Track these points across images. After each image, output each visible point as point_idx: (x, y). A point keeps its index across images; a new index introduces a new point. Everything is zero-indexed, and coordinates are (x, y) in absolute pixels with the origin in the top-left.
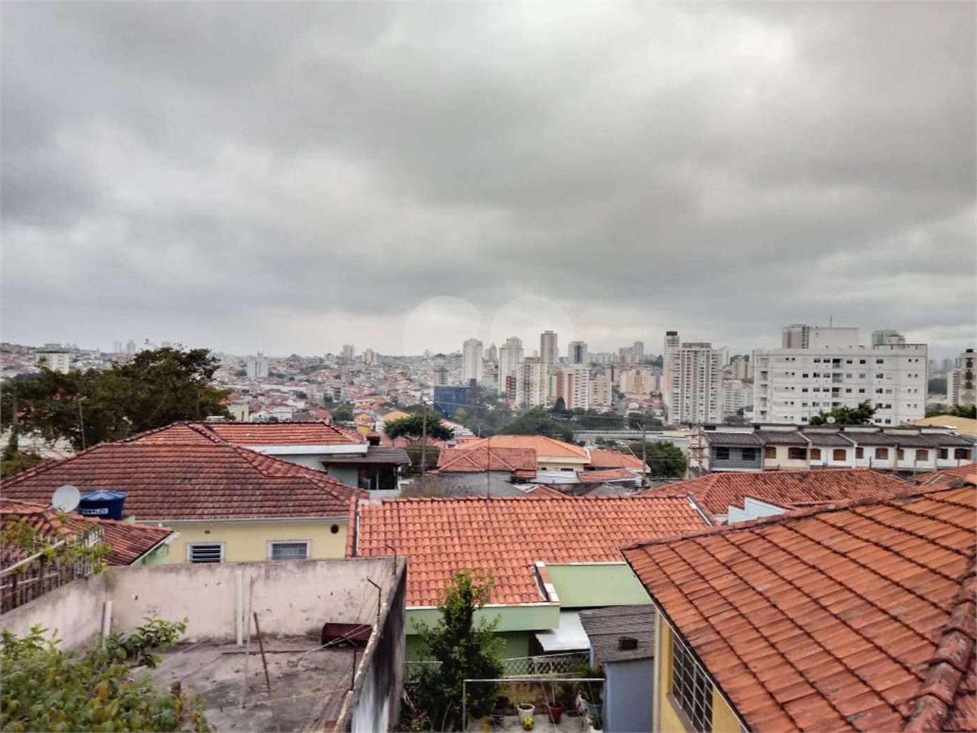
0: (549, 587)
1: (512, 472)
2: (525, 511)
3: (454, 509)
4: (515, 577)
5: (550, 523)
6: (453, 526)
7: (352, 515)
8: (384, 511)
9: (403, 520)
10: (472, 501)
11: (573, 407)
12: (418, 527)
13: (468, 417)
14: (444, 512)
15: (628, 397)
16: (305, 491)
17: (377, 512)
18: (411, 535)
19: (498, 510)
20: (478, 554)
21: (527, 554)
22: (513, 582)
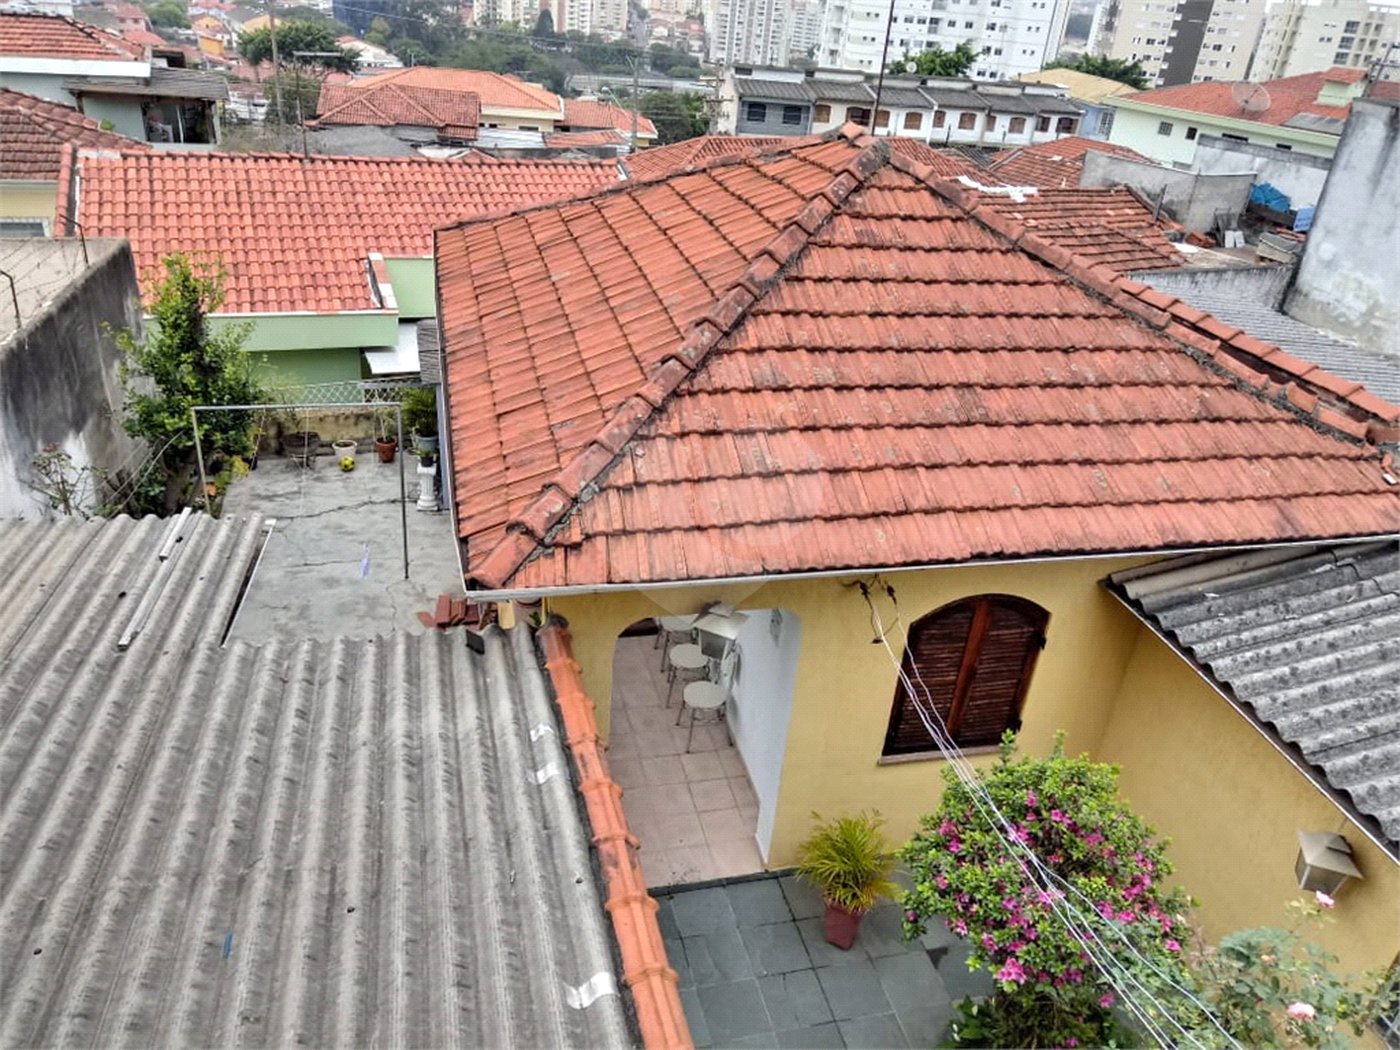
0: (385, 289)
1: (441, 129)
2: (366, 178)
3: (247, 172)
4: (337, 274)
5: (404, 198)
6: (245, 197)
7: (65, 174)
8: (126, 171)
9: (158, 185)
10: (278, 160)
11: (567, 28)
12: (184, 197)
13: (393, 35)
14: (230, 175)
15: (653, 17)
16: (22, 137)
17: (113, 170)
18: (172, 209)
19: (321, 176)
20: (281, 240)
21: (360, 242)
22: (333, 281)
